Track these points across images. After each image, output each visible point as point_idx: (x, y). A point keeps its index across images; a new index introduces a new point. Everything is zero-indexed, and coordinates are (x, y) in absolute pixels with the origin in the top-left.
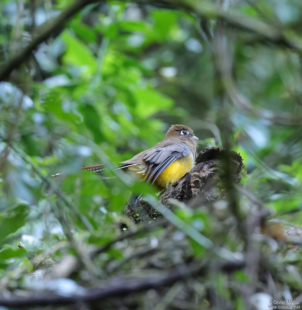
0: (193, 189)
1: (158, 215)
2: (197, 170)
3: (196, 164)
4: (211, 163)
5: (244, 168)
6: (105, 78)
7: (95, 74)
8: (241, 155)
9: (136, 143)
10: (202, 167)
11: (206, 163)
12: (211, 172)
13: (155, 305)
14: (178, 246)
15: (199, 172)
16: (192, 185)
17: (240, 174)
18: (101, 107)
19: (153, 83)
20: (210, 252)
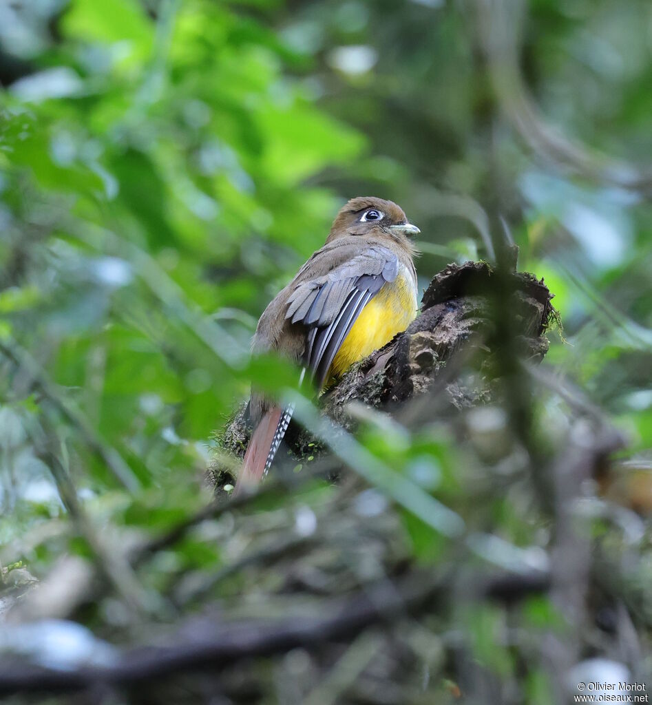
0: (414, 378)
1: (318, 448)
2: (425, 324)
3: (424, 309)
4: (464, 307)
5: (554, 319)
6: (177, 75)
7: (149, 66)
8: (546, 283)
9: (263, 253)
10: (441, 318)
11: (451, 306)
12: (463, 332)
13: (306, 692)
14: (370, 532)
15: (431, 330)
16: (414, 365)
17: (544, 336)
18: (166, 157)
19: (310, 89)
20: (455, 546)
